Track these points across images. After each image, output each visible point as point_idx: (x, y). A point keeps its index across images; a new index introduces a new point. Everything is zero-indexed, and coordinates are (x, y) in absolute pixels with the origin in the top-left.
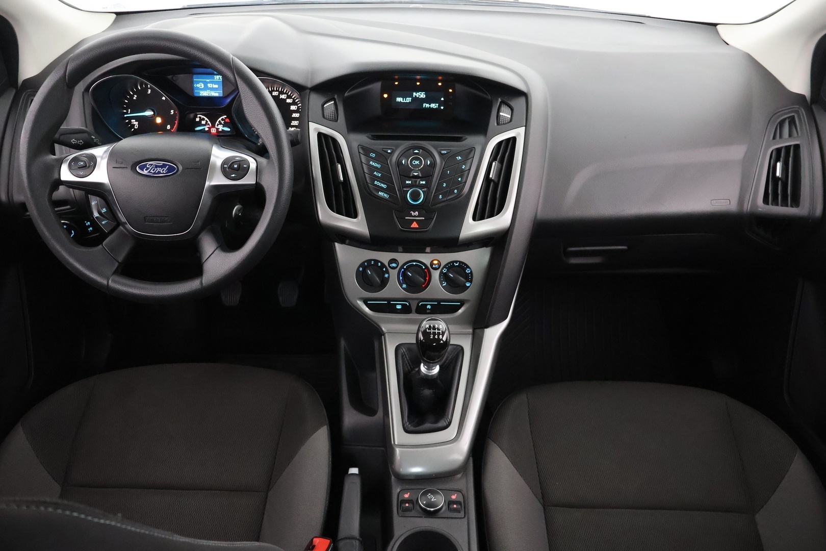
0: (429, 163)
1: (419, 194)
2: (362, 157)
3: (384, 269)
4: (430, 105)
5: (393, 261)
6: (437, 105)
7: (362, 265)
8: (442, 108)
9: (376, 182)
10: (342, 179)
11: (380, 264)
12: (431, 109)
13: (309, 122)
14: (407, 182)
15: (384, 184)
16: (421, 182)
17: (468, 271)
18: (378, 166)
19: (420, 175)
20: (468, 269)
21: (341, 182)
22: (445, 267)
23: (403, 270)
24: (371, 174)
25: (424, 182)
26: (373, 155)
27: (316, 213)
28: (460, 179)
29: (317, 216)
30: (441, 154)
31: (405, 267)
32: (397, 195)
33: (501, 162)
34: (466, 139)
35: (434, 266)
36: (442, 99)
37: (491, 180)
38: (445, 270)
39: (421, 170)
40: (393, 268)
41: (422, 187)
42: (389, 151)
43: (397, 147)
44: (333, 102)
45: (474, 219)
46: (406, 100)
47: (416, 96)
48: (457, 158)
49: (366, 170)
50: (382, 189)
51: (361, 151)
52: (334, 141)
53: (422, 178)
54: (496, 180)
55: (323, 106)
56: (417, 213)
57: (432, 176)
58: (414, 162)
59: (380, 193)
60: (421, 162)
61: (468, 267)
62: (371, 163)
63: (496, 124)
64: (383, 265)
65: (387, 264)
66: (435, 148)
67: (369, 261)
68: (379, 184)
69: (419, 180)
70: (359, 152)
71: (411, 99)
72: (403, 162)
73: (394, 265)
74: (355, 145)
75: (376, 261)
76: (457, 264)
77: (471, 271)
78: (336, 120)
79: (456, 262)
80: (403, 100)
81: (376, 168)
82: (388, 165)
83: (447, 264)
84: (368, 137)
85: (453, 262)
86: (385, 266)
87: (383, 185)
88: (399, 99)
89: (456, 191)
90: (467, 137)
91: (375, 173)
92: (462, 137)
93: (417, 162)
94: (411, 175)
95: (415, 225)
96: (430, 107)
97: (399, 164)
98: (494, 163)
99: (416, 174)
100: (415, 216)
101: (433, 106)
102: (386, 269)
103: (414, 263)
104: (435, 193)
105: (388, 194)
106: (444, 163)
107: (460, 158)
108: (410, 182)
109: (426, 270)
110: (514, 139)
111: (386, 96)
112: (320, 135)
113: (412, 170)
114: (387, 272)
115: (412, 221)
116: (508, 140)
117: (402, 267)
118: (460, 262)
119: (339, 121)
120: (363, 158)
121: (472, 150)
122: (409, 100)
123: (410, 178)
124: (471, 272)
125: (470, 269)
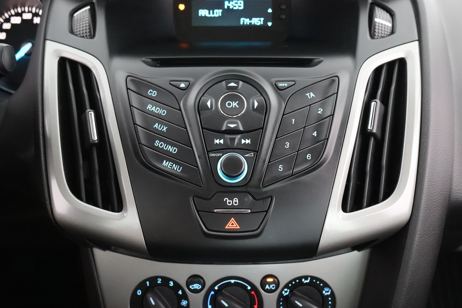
0: (256, 104)
1: (241, 164)
2: (133, 95)
3: (180, 292)
4: (251, 19)
5: (195, 278)
6: (262, 19)
7: (141, 285)
8: (270, 24)
9: (157, 143)
10: (96, 138)
11: (172, 284)
12: (251, 27)
13: (45, 39)
14: (217, 141)
15: (173, 145)
16: (243, 141)
17: (326, 292)
18: (162, 112)
19: (241, 128)
20: (326, 289)
21: (94, 144)
22: (286, 286)
23: (212, 293)
24: (148, 128)
25: (248, 141)
26: (154, 93)
27: (48, 202)
28: (315, 134)
29: (49, 207)
30: (277, 89)
31: (216, 288)
32: (197, 167)
33: (385, 101)
34: (320, 62)
35: (267, 287)
36: (270, 11)
37: (372, 134)
38: (286, 292)
39: (242, 119)
40: (196, 291)
41: (243, 149)
42: (183, 85)
43: (197, 78)
44: (88, 7)
45: (344, 209)
46: (213, 13)
47: (228, 7)
48: (308, 94)
49: (138, 121)
50: (169, 156)
51: (131, 86)
52: (87, 71)
53: (244, 133)
54: (379, 135)
55: (72, 15)
56: (236, 200)
57: (263, 128)
58: (229, 104)
59: (165, 163)
60: (241, 104)
61: (326, 285)
62: (149, 107)
63: (369, 37)
64: (178, 287)
65: (183, 284)
66: (268, 78)
67: (153, 279)
68: (164, 146)
69: (239, 136)
70: (128, 89)
71: (221, 11)
72: (209, 104)
73: (197, 286)
74: (121, 77)
75: (166, 280)
76: (308, 281)
77: (332, 292)
78: (92, 35)
79: (306, 278)
80: (209, 13)
81: (159, 116)
82: (180, 110)
83: (291, 282)
84: (145, 62)
85: (300, 278)
86: (181, 288)
87: (170, 148)
88: (203, 13)
89: (309, 156)
90: (321, 58)
91: (156, 125)
92: (311, 60)
93: (234, 104)
94: (224, 128)
95: (232, 224)
96: (251, 23)
97: (200, 108)
98: (373, 104)
99: (232, 126)
100: (233, 207)
101: (257, 21)
102: (183, 291)
103: (233, 281)
104: (269, 162)
105: (180, 165)
106: (284, 105)
107: (312, 95)
108: (222, 141)
109: (253, 293)
110: (402, 63)
111: (182, 7)
112: (63, 62)
113: (226, 118)
114: (185, 296)
115: (227, 217)
116: (391, 64)
117: (212, 288)
118: (312, 278)
119: (96, 38)
120: (135, 99)
121: (333, 81)
122: (218, 13)
123: (222, 133)
124: (333, 294)
125: (330, 288)
